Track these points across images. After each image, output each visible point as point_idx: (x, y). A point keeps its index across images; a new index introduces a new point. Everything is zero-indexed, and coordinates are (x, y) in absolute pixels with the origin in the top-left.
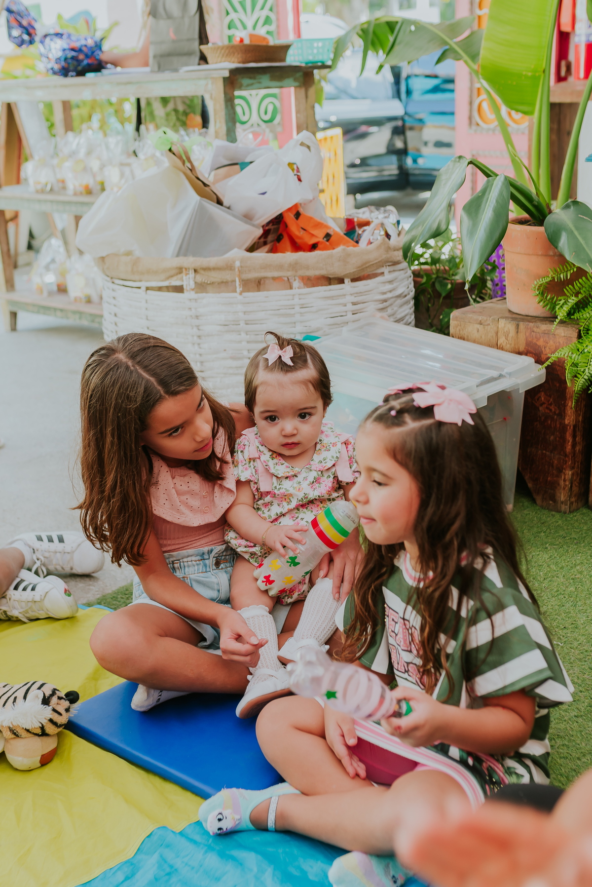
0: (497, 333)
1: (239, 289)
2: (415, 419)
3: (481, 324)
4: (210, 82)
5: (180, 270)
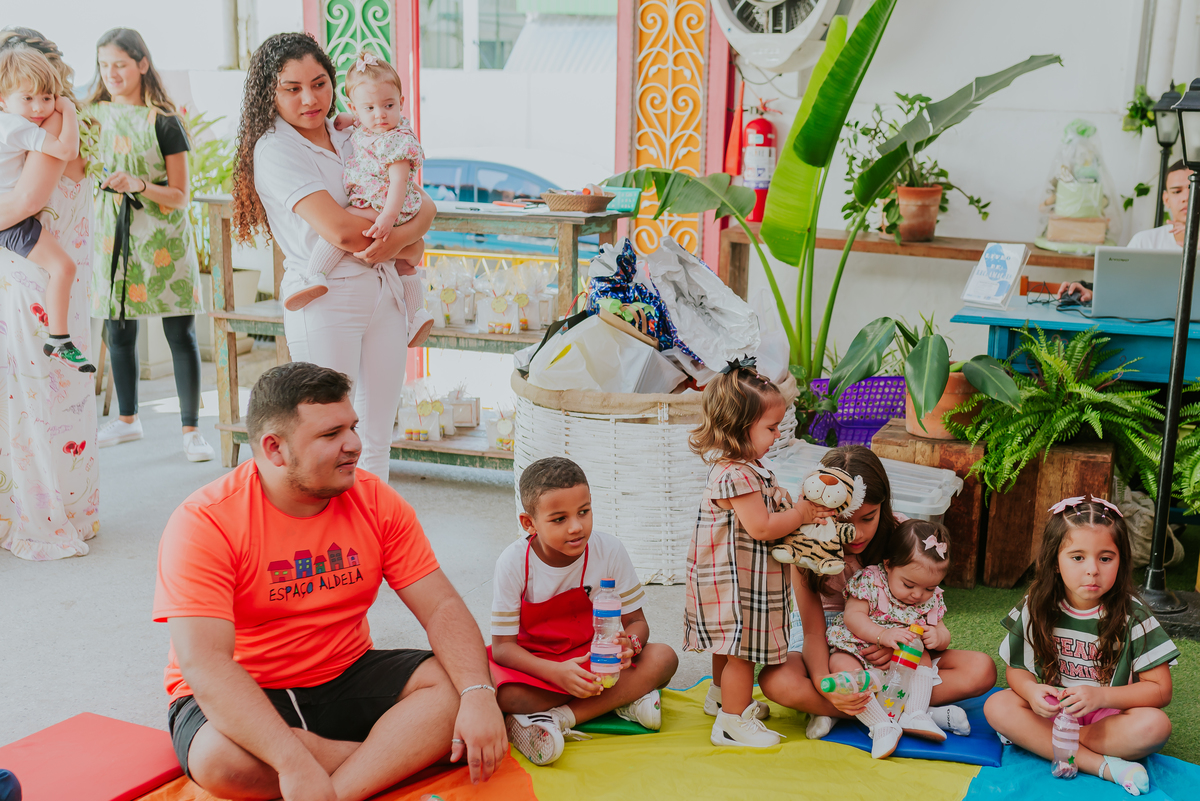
3: (900, 445)
4: (557, 227)
5: (655, 405)
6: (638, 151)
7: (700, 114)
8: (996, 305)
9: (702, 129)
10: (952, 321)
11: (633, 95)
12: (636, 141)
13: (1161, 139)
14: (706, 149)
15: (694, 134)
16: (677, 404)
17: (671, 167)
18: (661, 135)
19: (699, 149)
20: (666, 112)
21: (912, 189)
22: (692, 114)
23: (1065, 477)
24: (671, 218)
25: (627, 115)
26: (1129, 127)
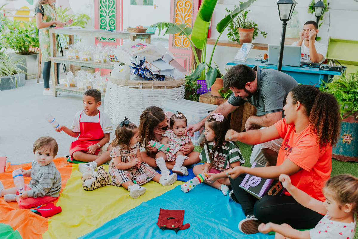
0: (210, 100)
1: (153, 88)
2: (213, 121)
3: (207, 98)
4: (129, 37)
5: (139, 84)
6: (176, 18)
7: (192, 8)
8: (242, 60)
9: (192, 12)
10: (227, 64)
11: (175, 3)
12: (175, 15)
13: (316, 15)
14: (193, 18)
15: (190, 13)
16: (145, 84)
17: (184, 23)
18: (182, 14)
19: (191, 18)
20: (183, 8)
21: (244, 29)
22: (190, 8)
23: (251, 109)
24: (184, 37)
25: (173, 8)
26: (309, 12)
